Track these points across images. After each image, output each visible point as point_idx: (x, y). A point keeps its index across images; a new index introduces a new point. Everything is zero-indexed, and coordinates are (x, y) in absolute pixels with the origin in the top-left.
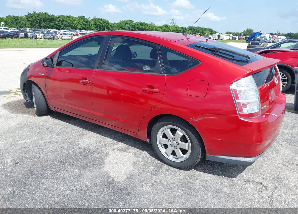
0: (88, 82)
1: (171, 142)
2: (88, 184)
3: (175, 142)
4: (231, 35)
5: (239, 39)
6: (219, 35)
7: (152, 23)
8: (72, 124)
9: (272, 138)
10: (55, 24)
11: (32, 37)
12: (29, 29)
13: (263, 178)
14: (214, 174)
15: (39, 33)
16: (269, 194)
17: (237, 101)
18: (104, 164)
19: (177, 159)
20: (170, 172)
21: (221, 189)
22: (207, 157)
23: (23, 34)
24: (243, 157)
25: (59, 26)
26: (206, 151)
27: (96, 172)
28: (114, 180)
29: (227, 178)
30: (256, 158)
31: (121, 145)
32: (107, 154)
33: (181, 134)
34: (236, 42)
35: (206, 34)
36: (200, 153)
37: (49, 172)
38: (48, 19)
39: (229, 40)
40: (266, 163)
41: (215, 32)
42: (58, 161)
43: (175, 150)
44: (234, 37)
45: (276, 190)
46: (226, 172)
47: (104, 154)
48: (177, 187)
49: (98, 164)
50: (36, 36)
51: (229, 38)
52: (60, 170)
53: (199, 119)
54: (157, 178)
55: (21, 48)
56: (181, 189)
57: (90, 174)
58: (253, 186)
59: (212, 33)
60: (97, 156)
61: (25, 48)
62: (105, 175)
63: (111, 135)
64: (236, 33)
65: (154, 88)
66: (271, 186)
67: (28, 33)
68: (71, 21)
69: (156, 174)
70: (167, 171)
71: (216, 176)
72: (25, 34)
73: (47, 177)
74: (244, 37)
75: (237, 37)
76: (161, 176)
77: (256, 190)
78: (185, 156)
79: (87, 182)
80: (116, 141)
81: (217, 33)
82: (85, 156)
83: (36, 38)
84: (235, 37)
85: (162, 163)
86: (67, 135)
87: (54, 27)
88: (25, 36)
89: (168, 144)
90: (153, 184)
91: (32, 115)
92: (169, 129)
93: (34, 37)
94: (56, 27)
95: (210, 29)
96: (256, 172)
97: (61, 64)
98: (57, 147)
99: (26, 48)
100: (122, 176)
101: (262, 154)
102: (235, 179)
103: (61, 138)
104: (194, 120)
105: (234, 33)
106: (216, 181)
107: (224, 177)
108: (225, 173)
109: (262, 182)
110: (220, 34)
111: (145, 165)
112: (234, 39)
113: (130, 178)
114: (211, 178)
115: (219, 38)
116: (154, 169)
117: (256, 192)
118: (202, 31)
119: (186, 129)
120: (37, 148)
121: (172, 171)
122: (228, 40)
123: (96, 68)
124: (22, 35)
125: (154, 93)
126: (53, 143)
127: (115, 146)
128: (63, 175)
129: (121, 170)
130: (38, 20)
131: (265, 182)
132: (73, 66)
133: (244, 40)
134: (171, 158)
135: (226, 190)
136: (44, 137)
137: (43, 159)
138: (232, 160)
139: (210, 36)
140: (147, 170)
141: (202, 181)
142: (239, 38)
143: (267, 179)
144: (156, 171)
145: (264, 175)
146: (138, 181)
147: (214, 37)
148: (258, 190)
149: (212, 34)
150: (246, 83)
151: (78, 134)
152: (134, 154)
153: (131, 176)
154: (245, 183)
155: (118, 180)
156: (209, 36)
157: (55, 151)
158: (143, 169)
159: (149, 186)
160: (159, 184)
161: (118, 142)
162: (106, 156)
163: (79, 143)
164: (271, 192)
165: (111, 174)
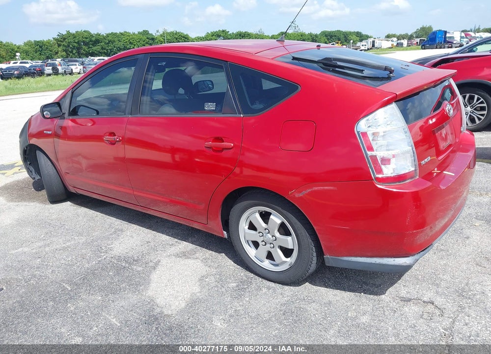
0: (118, 140)
1: (263, 236)
2: (116, 323)
3: (269, 236)
4: (395, 39)
5: (408, 45)
6: (374, 42)
7: (259, 31)
8: (106, 214)
9: (450, 214)
10: (102, 48)
11: (65, 73)
12: (60, 59)
13: (437, 293)
14: (344, 290)
15: (76, 65)
16: (447, 323)
17: (370, 153)
18: (149, 283)
19: (277, 265)
20: (264, 290)
21: (354, 319)
22: (326, 260)
23: (51, 68)
24: (391, 257)
25: (109, 51)
26: (324, 250)
27: (133, 298)
28: (162, 313)
29: (369, 296)
30: (416, 257)
31: (185, 246)
32: (158, 263)
33: (279, 221)
34: (403, 50)
35: (352, 41)
36: (315, 254)
37: (51, 303)
38: (91, 41)
39: (392, 48)
40: (444, 262)
41: (367, 37)
42: (70, 282)
43: (272, 251)
44: (399, 41)
45: (460, 315)
46: (367, 285)
47: (151, 264)
48: (274, 319)
49: (138, 284)
50: (72, 69)
51: (392, 45)
52: (71, 298)
53: (304, 192)
54: (241, 303)
55: (46, 91)
56: (281, 323)
57: (123, 303)
58: (416, 310)
59: (362, 38)
60: (140, 269)
61: (53, 92)
62: (147, 303)
63: (168, 228)
64: (404, 35)
65: (223, 142)
66: (450, 307)
67: (58, 67)
68: (127, 40)
69: (239, 297)
70: (259, 289)
71: (349, 293)
72: (53, 69)
73: (46, 314)
74: (418, 40)
75: (405, 42)
76: (247, 299)
77: (422, 317)
78: (288, 260)
79: (113, 318)
80: (176, 240)
81: (370, 37)
82: (119, 270)
83: (71, 73)
84: (402, 41)
85: (252, 275)
86: (93, 234)
87: (100, 53)
88: (53, 72)
89: (259, 240)
90: (231, 316)
91: (42, 202)
92: (257, 213)
93: (69, 72)
94: (104, 53)
95: (358, 33)
96: (424, 281)
97: (77, 112)
98: (74, 257)
99: (54, 90)
100: (177, 304)
101: (427, 249)
102: (383, 296)
103: (83, 239)
104: (297, 195)
105: (400, 35)
106: (349, 304)
107: (362, 294)
108: (365, 287)
109: (434, 300)
110: (375, 39)
111: (221, 280)
112: (399, 45)
113: (191, 307)
114: (338, 299)
115: (373, 45)
116: (237, 286)
117: (422, 320)
118: (345, 37)
119: (285, 212)
120: (38, 260)
121: (269, 288)
122: (390, 48)
123: (129, 114)
124: (48, 70)
125: (224, 151)
126: (68, 250)
127: (173, 249)
128: (75, 308)
129: (178, 292)
130: (75, 44)
131: (439, 301)
132: (98, 113)
133: (417, 45)
134: (267, 264)
135: (365, 319)
136: (54, 239)
137: (45, 281)
138: (371, 263)
139: (359, 44)
140: (223, 290)
141: (321, 304)
142: (409, 42)
143: (443, 294)
144: (240, 290)
145: (438, 285)
146: (205, 311)
147: (365, 45)
148: (425, 316)
149: (361, 41)
150: (385, 118)
151: (113, 230)
152: (205, 261)
153: (193, 303)
154: (402, 303)
155: (170, 313)
156: (357, 45)
157: (69, 265)
158: (216, 289)
159: (223, 321)
160: (242, 315)
161: (179, 241)
162: (154, 268)
163: (112, 246)
164: (451, 320)
165: (158, 301)
